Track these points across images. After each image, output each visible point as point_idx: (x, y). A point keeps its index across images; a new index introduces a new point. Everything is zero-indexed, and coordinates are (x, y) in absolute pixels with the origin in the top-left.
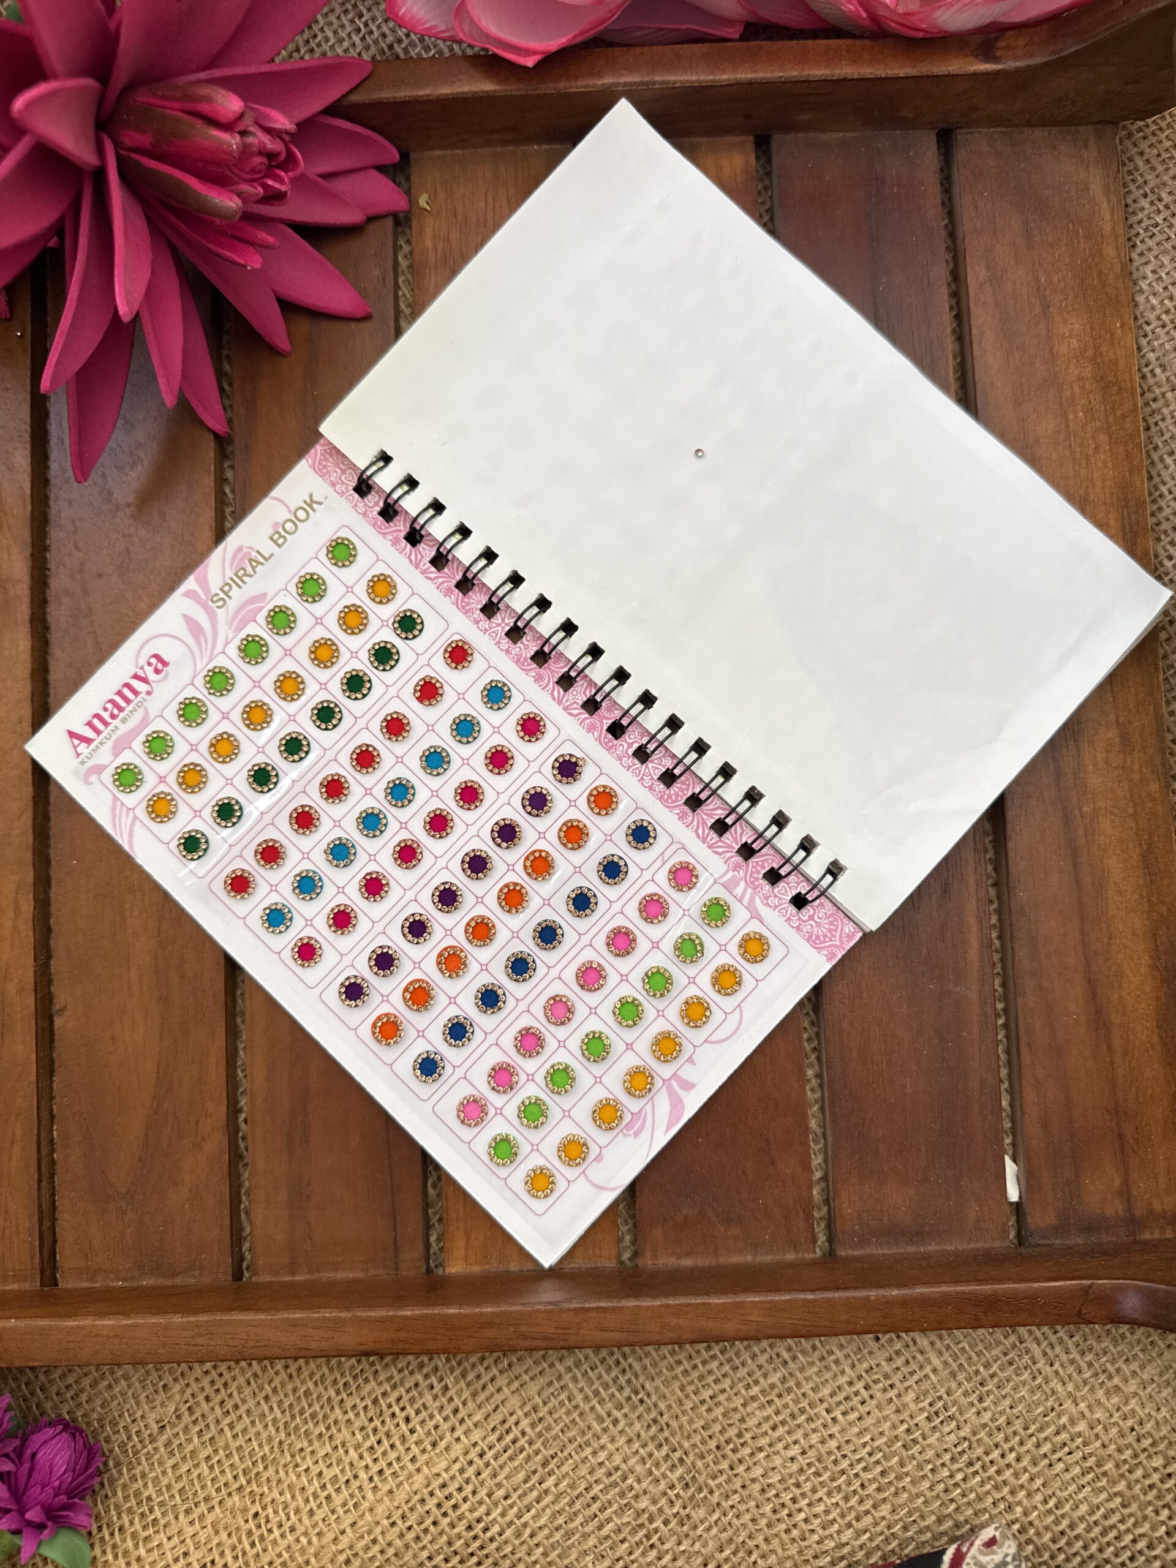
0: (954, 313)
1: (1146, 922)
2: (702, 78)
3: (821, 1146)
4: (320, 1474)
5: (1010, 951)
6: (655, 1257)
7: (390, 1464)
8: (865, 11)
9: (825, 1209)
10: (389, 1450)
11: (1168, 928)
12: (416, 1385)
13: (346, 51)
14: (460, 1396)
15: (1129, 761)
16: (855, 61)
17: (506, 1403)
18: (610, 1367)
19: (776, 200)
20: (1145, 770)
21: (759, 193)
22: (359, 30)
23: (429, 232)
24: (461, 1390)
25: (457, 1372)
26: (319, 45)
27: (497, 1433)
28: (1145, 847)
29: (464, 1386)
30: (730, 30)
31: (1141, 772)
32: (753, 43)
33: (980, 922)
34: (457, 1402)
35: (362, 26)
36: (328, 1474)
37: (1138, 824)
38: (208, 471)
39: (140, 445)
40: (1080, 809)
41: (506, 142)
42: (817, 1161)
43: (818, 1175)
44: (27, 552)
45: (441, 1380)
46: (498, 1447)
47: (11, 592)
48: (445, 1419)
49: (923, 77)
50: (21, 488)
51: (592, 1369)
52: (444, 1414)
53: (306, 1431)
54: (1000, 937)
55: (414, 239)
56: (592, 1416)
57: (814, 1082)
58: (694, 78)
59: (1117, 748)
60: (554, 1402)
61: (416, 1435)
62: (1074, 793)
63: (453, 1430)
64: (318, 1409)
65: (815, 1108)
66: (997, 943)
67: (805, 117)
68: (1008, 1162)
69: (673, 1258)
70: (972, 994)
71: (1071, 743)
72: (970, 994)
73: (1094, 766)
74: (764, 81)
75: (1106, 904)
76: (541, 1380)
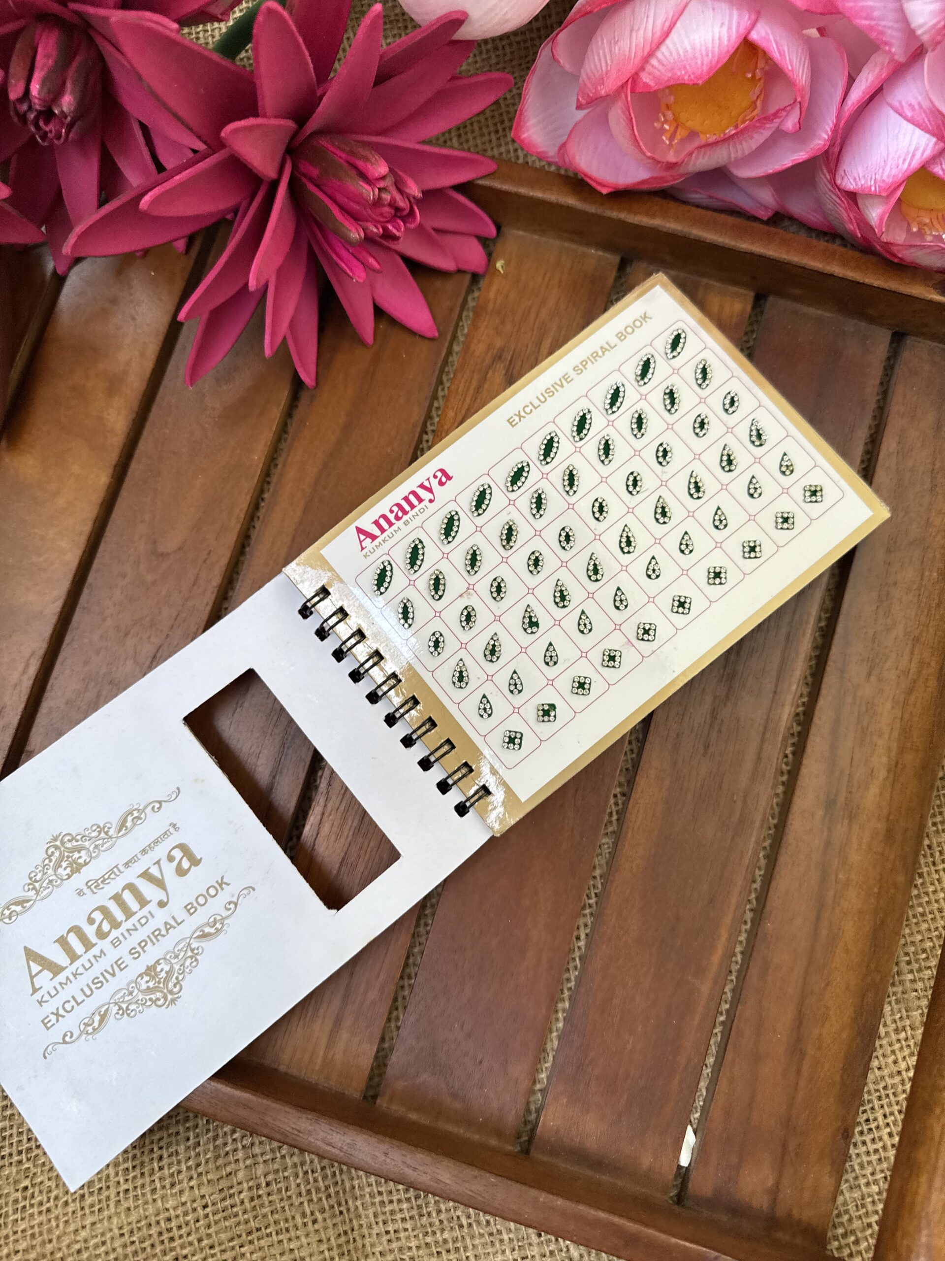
0: (863, 466)
1: (860, 983)
2: (727, 242)
3: (549, 1064)
5: (745, 966)
6: (390, 1102)
7: (136, 1188)
8: (860, 231)
9: (536, 1115)
10: (139, 1175)
11: (877, 995)
12: (178, 1133)
13: (484, 143)
14: (205, 1155)
15: (887, 851)
16: (844, 263)
17: (238, 1173)
18: (327, 1176)
19: (756, 343)
20: (897, 863)
21: (746, 334)
22: (497, 132)
23: (495, 288)
24: (209, 1150)
25: (211, 1134)
26: (466, 133)
27: (223, 1195)
28: (878, 923)
29: (212, 1148)
30: (763, 213)
31: (894, 863)
32: (773, 229)
33: (730, 935)
34: (202, 1159)
37: (878, 903)
38: (280, 405)
39: (238, 369)
40: (837, 875)
41: (572, 241)
42: (541, 1075)
43: (538, 1086)
44: (133, 416)
45: (197, 1136)
46: (219, 1206)
47: (108, 441)
48: (189, 1168)
49: (890, 291)
51: (313, 1172)
52: (189, 1164)
54: (742, 953)
55: (483, 289)
56: (300, 1210)
57: (561, 1014)
58: (720, 240)
59: (881, 838)
60: (274, 1187)
62: (836, 861)
63: (191, 1178)
65: (555, 1035)
66: (739, 958)
67: (797, 291)
68: (689, 1130)
69: (404, 1110)
70: (705, 989)
71: (846, 821)
72: (703, 988)
73: (858, 845)
74: (771, 257)
75: (833, 957)
76: (271, 1166)
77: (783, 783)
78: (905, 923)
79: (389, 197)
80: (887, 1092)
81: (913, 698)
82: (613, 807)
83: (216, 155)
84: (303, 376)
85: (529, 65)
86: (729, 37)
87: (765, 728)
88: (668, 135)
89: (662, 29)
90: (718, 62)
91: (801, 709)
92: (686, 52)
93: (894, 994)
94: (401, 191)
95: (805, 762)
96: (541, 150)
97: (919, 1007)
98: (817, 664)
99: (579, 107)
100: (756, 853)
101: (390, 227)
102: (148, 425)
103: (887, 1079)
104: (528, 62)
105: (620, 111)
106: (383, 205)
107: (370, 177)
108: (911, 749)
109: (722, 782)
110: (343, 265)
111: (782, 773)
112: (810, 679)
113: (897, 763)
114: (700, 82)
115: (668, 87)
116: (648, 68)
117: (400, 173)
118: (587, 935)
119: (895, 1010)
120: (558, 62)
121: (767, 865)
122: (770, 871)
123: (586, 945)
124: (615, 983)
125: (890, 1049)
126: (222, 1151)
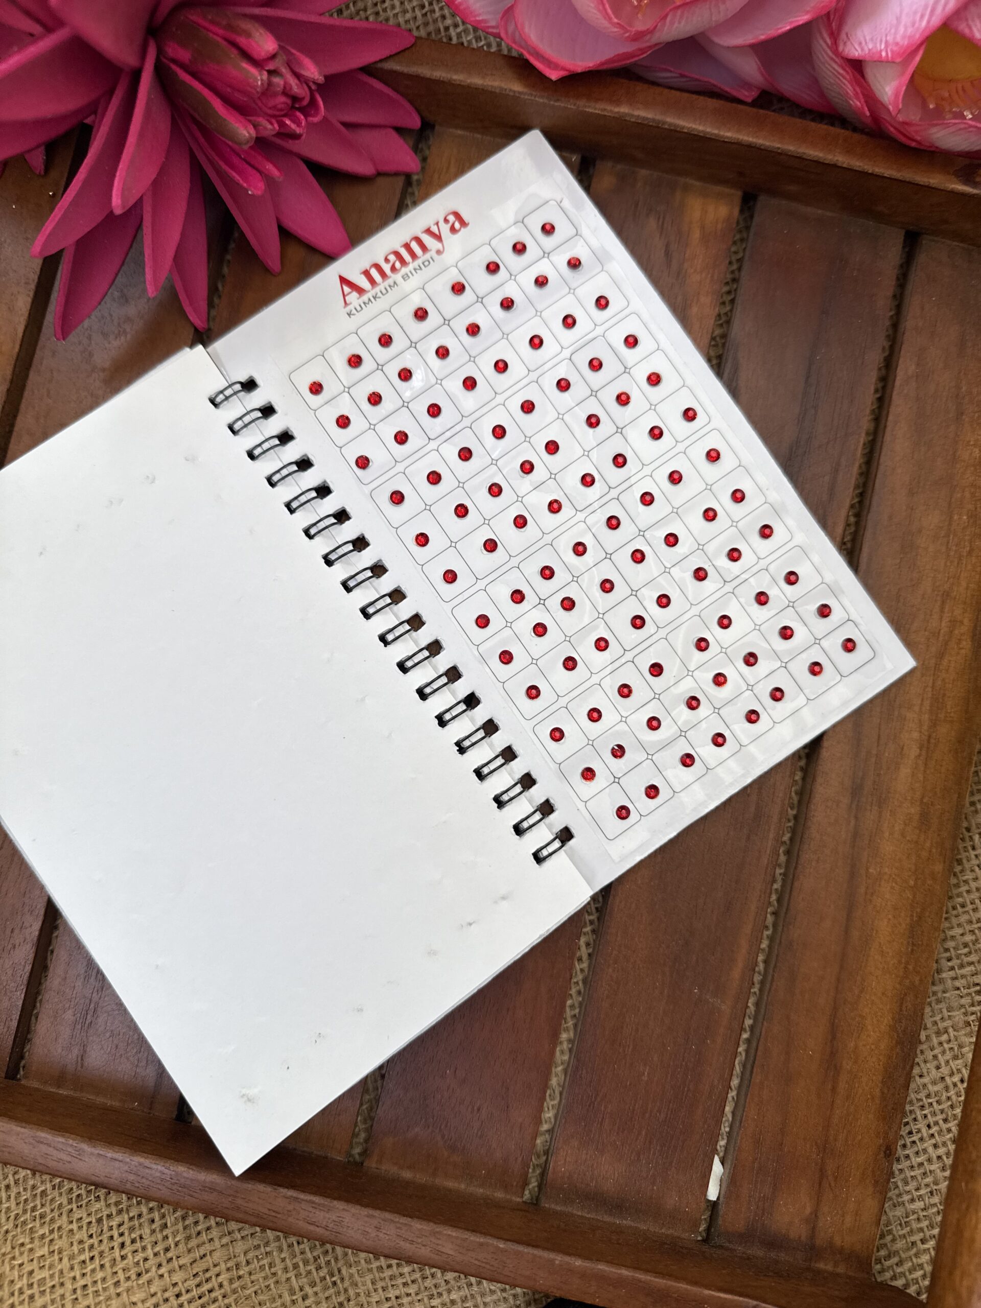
0: (878, 395)
1: (898, 986)
2: (709, 130)
3: (556, 1102)
4: (31, 1273)
5: (770, 978)
6: (380, 1162)
7: (95, 1282)
8: (869, 110)
9: (544, 1158)
10: (98, 1268)
11: (916, 997)
12: (140, 1216)
13: (407, 22)
14: (175, 1236)
15: (922, 838)
16: (849, 151)
17: (214, 1254)
18: (315, 1246)
19: (747, 253)
20: (934, 850)
21: (735, 243)
24: (178, 1231)
25: (179, 1214)
26: (385, 10)
27: (198, 1280)
28: (915, 919)
29: (181, 1228)
30: (746, 93)
31: (930, 851)
32: (762, 112)
33: (751, 947)
34: (171, 1241)
36: (38, 1275)
37: (914, 897)
39: (128, 319)
40: (867, 869)
42: (549, 1114)
43: (545, 1127)
44: (6, 385)
45: (163, 1216)
46: (195, 1293)
48: (155, 1255)
49: (905, 181)
51: (298, 1243)
52: (157, 1249)
53: (31, 1229)
54: (766, 962)
56: (287, 1286)
57: (565, 1046)
58: (701, 128)
59: (915, 824)
60: (255, 1264)
61: (125, 1262)
62: (866, 854)
63: (160, 1265)
64: (48, 1211)
65: (560, 1068)
66: (761, 966)
67: (793, 188)
68: (717, 1162)
69: (396, 1168)
70: (726, 1008)
71: (875, 808)
72: (723, 1007)
73: (890, 834)
74: (762, 147)
75: (867, 960)
76: (250, 1242)
77: (802, 769)
78: (944, 915)
79: (282, 83)
80: (930, 1101)
81: (945, 662)
93: (934, 993)
94: (297, 75)
95: (825, 744)
97: (962, 1006)
100: (775, 853)
101: (288, 122)
102: (27, 395)
103: (930, 1087)
106: (277, 95)
107: (256, 58)
108: (945, 721)
110: (234, 175)
111: (800, 758)
113: (930, 737)
117: (294, 52)
118: (589, 955)
119: (935, 1011)
121: (788, 862)
122: (792, 871)
123: (589, 966)
124: (625, 1010)
125: (932, 1053)
126: (193, 1231)
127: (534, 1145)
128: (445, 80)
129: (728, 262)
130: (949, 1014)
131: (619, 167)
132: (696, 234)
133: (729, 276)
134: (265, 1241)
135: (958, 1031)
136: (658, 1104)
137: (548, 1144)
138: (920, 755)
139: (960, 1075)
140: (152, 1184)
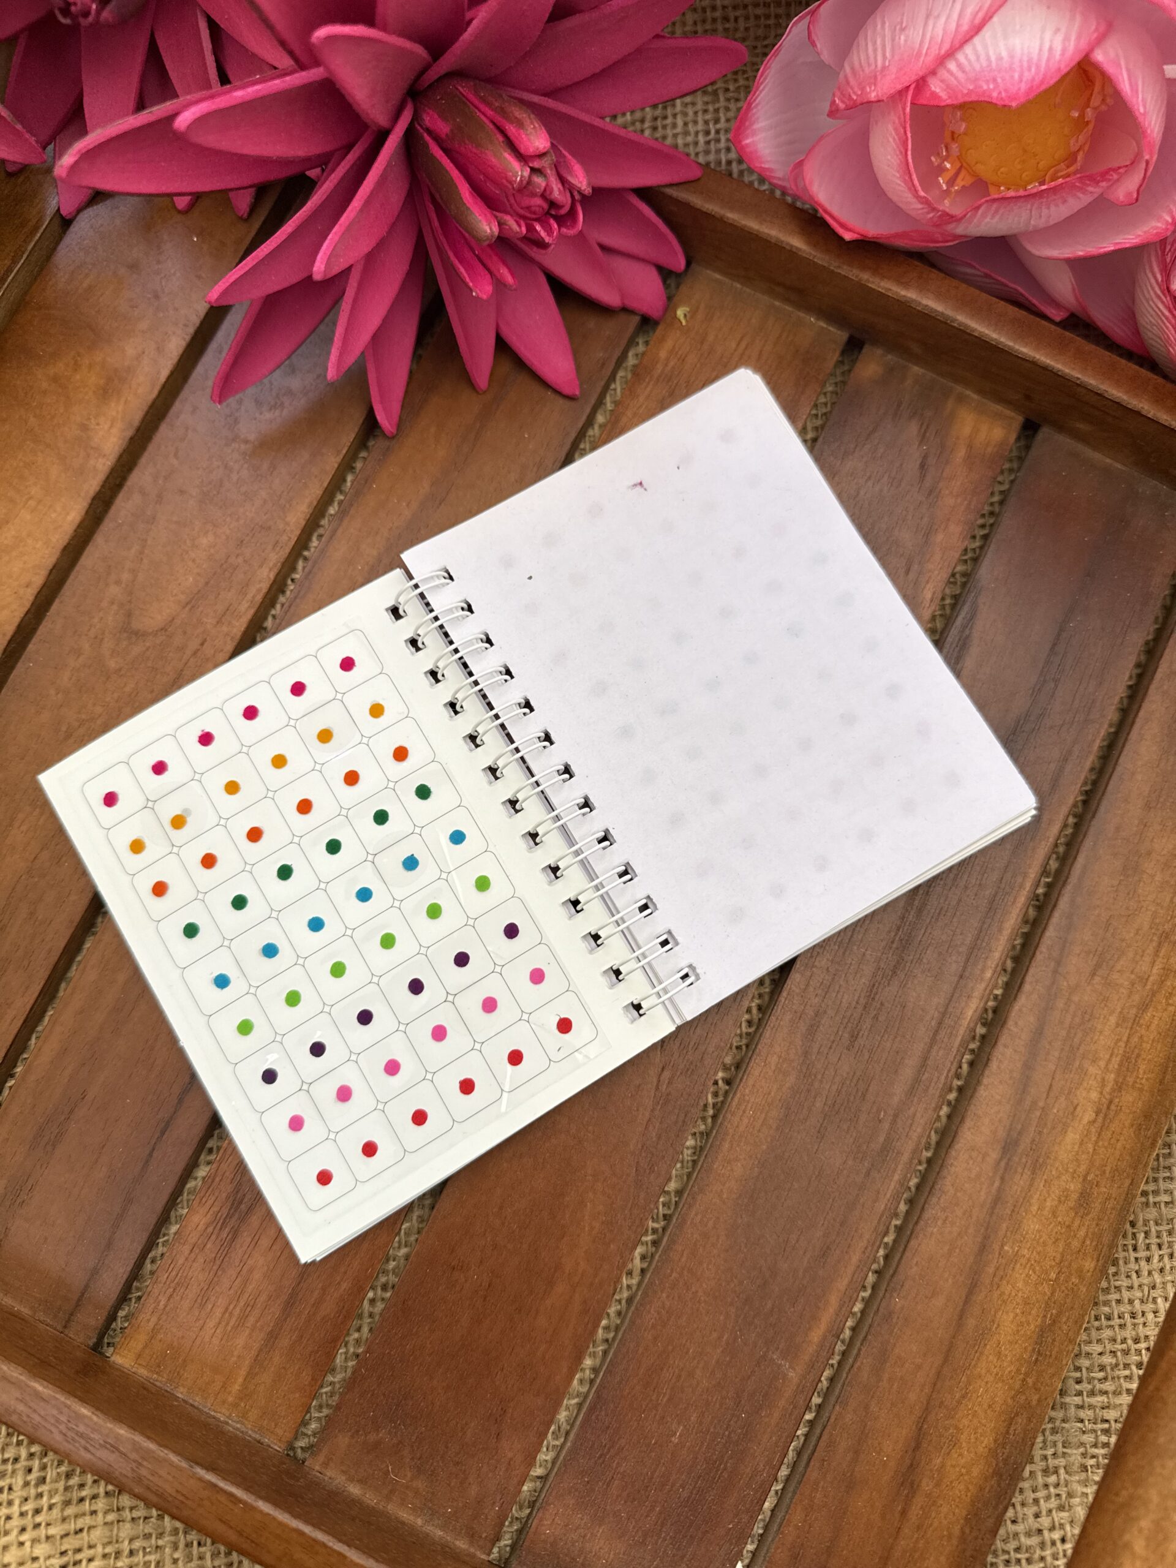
0: (1130, 683)
1: (1010, 1401)
2: (1002, 340)
3: (557, 1443)
5: (855, 1352)
6: (326, 1464)
9: (528, 1511)
11: (1029, 1420)
12: (16, 1460)
13: (686, 145)
14: (51, 1497)
15: (1077, 1223)
16: (1158, 400)
17: (92, 1532)
18: (219, 1553)
19: (1016, 487)
20: (1088, 1242)
21: (1002, 472)
22: (707, 133)
23: (669, 344)
24: (56, 1491)
25: (63, 1469)
26: (664, 127)
28: (1048, 1322)
29: (61, 1488)
30: (1053, 311)
31: (1083, 1242)
32: (1067, 334)
33: (841, 1307)
34: (44, 1501)
35: (713, 132)
37: (1052, 1294)
38: (339, 452)
39: (290, 392)
40: (1002, 1246)
41: (787, 300)
42: (545, 1456)
43: (538, 1471)
44: (130, 433)
45: (43, 1468)
47: (92, 462)
48: (22, 1514)
50: (159, 373)
51: (199, 1544)
52: (24, 1508)
54: (853, 1329)
55: (652, 343)
57: (588, 1374)
58: (994, 336)
59: (1071, 1204)
60: (139, 1558)
62: (1004, 1225)
63: (24, 1530)
65: (575, 1401)
66: (847, 1333)
67: (1082, 426)
69: (344, 1478)
70: (794, 1375)
71: (1028, 1172)
72: (791, 1374)
73: (1039, 1209)
74: (1060, 373)
75: (978, 1359)
76: (141, 1527)
77: (949, 1103)
78: (1084, 1325)
79: (544, 184)
80: (1019, 1556)
81: (1148, 1016)
82: (710, 1097)
83: (304, 73)
84: (380, 417)
85: (767, 50)
86: (1064, 50)
87: (940, 1023)
88: (948, 175)
89: (972, 21)
90: (1042, 82)
91: (991, 1004)
92: (1000, 58)
93: (1051, 1420)
94: (563, 180)
95: (985, 1081)
96: (766, 166)
97: (1082, 1444)
98: (1024, 946)
99: (833, 113)
100: (896, 1198)
101: (538, 228)
102: (151, 448)
103: (1023, 1539)
104: (766, 46)
105: (890, 128)
106: (533, 195)
107: (522, 151)
108: (1133, 1087)
109: (867, 1090)
110: (462, 270)
111: (950, 1090)
112: (1009, 965)
113: (1111, 1102)
114: (1014, 104)
115: (965, 107)
116: (942, 73)
117: (566, 153)
118: (643, 1271)
119: (1048, 1443)
120: (813, 44)
121: (908, 1213)
122: (911, 1226)
123: (639, 1284)
124: (670, 1348)
125: (1033, 1496)
126: (75, 1495)
127: (520, 1491)
128: (717, 216)
129: (990, 491)
130: (1065, 1450)
131: (890, 357)
132: (961, 453)
133: (987, 508)
134: (160, 1531)
135: (1070, 1475)
136: (683, 1477)
137: (537, 1494)
138: (1094, 1121)
139: (1062, 1532)
140: (43, 1423)
